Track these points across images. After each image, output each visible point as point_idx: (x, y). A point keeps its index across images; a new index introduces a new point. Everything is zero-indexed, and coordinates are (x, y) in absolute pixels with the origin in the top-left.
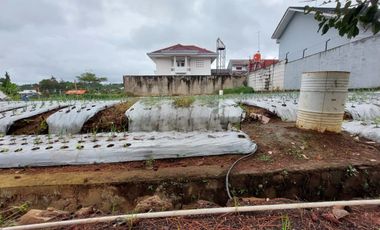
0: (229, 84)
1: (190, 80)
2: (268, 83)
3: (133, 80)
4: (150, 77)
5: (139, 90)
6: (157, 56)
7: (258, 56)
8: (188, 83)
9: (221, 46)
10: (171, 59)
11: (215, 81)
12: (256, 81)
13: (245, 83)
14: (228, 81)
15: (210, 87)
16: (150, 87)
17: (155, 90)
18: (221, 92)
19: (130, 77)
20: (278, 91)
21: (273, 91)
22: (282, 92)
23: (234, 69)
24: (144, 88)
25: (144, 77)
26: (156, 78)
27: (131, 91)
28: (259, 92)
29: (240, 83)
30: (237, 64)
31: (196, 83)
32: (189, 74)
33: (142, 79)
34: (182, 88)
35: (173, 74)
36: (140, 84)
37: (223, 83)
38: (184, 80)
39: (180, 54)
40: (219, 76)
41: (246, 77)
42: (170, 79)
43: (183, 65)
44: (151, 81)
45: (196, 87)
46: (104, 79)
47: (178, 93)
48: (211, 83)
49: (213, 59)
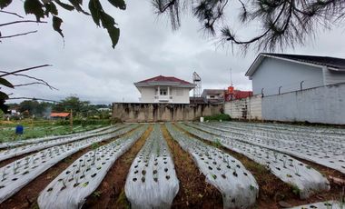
0: (208, 112)
1: (174, 108)
2: (245, 113)
3: (122, 107)
4: (137, 104)
5: (126, 116)
6: (142, 85)
7: (231, 88)
8: (172, 110)
9: (197, 78)
10: (155, 88)
11: (195, 109)
12: (232, 109)
13: (222, 111)
14: (207, 108)
15: (191, 115)
16: (137, 113)
17: (141, 116)
18: (202, 119)
19: (119, 104)
20: (256, 121)
22: (260, 121)
23: (208, 97)
24: (131, 114)
25: (132, 104)
26: (143, 105)
27: (119, 117)
28: (236, 120)
29: (217, 110)
30: (212, 93)
31: (178, 110)
32: (171, 101)
33: (130, 106)
34: (166, 115)
35: (156, 101)
36: (127, 110)
37: (202, 110)
38: (169, 108)
39: (163, 84)
40: (198, 104)
41: (222, 105)
42: (156, 106)
43: (165, 93)
44: (138, 108)
45: (179, 114)
46: (87, 102)
47: (163, 119)
48: (193, 111)
49: (190, 89)
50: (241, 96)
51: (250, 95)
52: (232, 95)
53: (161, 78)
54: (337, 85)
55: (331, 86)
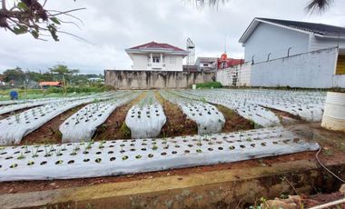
0: (200, 79)
1: (166, 75)
2: (235, 80)
3: (114, 74)
4: (130, 72)
5: (119, 83)
6: (135, 52)
7: (225, 56)
8: (165, 78)
9: (191, 45)
10: (148, 55)
11: (188, 76)
12: (224, 77)
13: (214, 79)
14: (199, 76)
15: (184, 82)
16: (130, 81)
17: (135, 84)
18: (194, 86)
19: (111, 72)
20: (245, 87)
21: (241, 87)
22: (248, 88)
23: (202, 65)
24: (125, 82)
25: (125, 71)
26: (135, 72)
27: (112, 84)
28: (227, 87)
29: (209, 78)
30: (206, 61)
31: (171, 78)
32: (164, 69)
33: (122, 74)
34: (159, 82)
35: (149, 69)
36: (120, 78)
37: (195, 78)
38: (161, 75)
39: (155, 50)
40: (191, 72)
41: (215, 73)
42: (149, 73)
43: (158, 61)
44: (131, 76)
45: (172, 81)
46: (77, 71)
47: (155, 86)
48: (185, 79)
49: (184, 56)
50: (233, 63)
51: (242, 62)
52: (224, 63)
53: (153, 45)
54: (319, 52)
55: (313, 52)
